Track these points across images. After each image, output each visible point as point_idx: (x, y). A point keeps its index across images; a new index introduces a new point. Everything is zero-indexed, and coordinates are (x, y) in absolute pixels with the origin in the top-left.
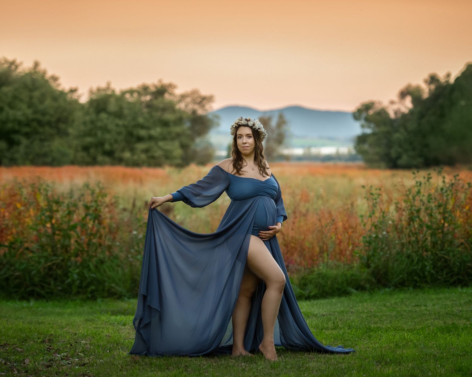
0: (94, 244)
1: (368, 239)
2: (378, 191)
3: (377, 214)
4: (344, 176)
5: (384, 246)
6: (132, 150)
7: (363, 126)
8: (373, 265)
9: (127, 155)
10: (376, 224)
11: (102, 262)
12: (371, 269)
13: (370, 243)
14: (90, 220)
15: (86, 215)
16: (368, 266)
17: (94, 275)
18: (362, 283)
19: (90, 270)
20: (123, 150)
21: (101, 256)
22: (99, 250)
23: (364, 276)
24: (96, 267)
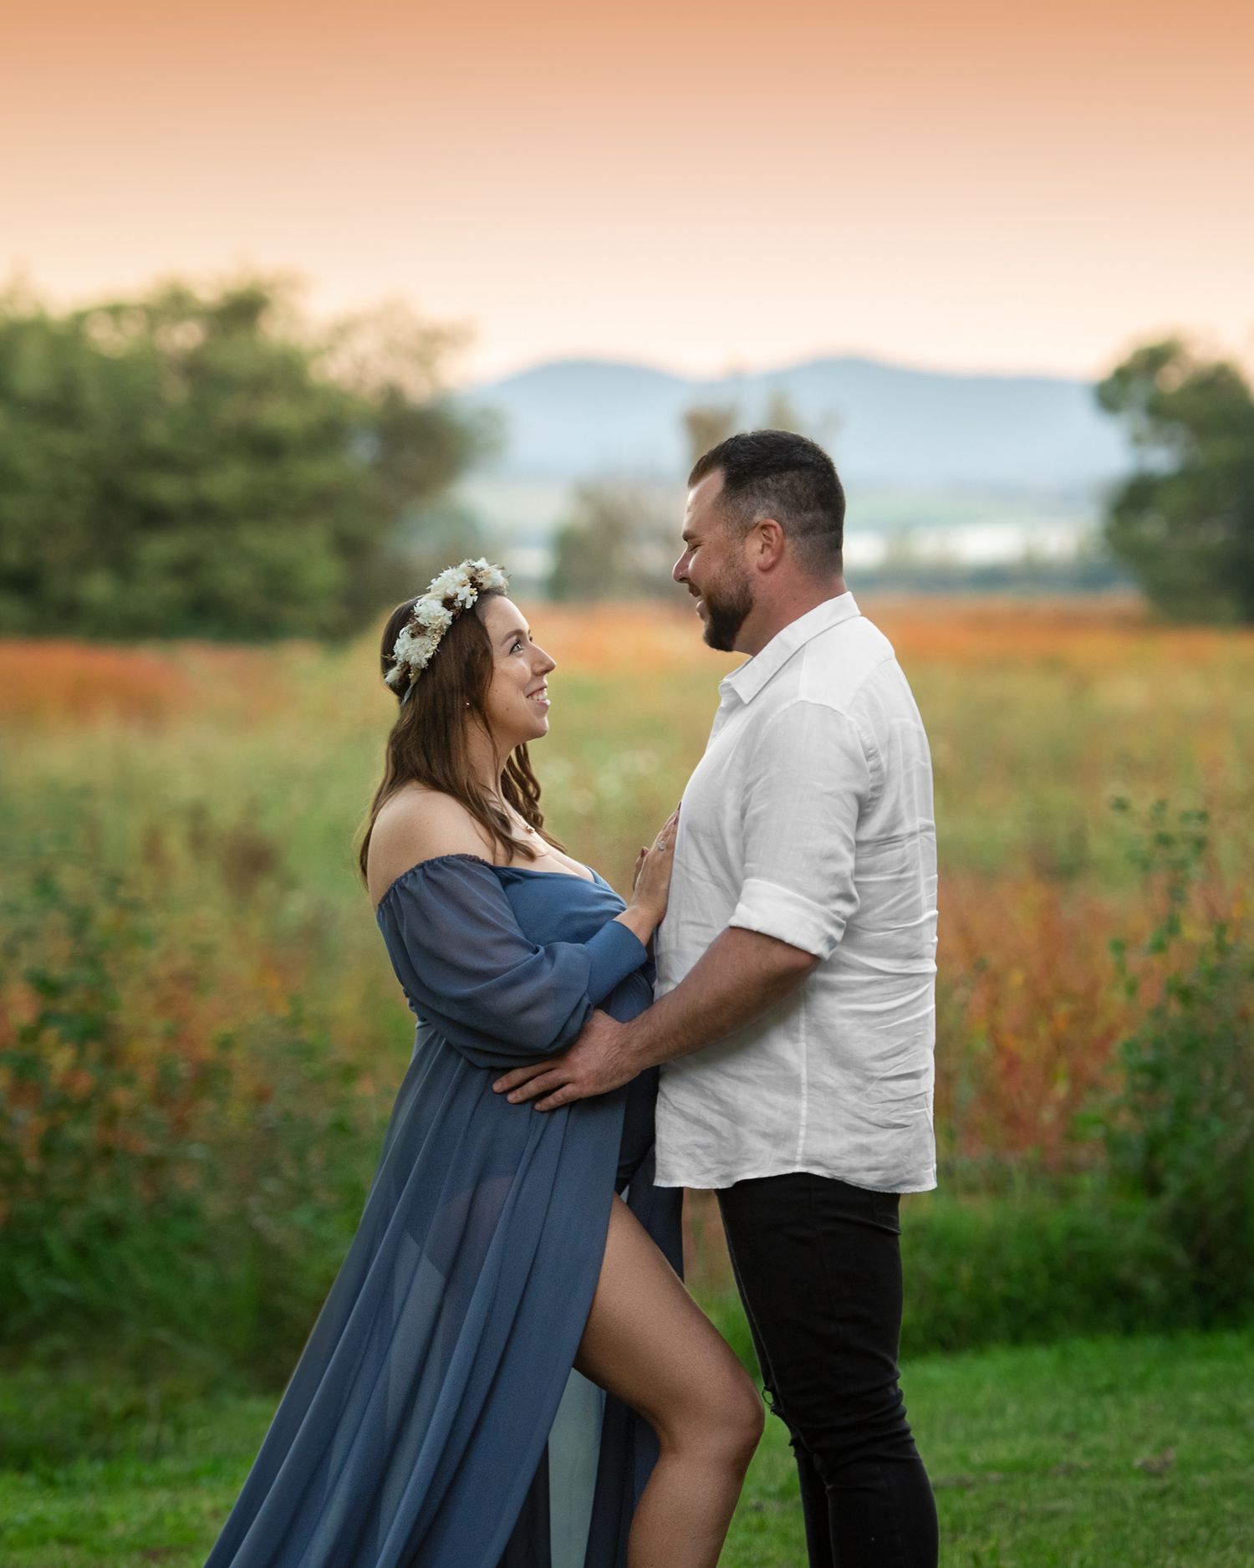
0: (77, 1149)
1: (1148, 1056)
2: (1195, 828)
3: (1194, 931)
4: (1052, 665)
5: (1225, 1087)
6: (123, 567)
7: (1137, 440)
8: (1175, 1184)
9: (99, 588)
10: (1188, 979)
11: (112, 1229)
12: (1167, 1201)
13: (1156, 1073)
14: (62, 1040)
15: (45, 1019)
16: (1152, 1186)
17: (63, 1287)
18: (1125, 1272)
19: (47, 1263)
20: (81, 565)
21: (108, 1204)
22: (100, 1176)
23: (1135, 1236)
24: (81, 1251)
